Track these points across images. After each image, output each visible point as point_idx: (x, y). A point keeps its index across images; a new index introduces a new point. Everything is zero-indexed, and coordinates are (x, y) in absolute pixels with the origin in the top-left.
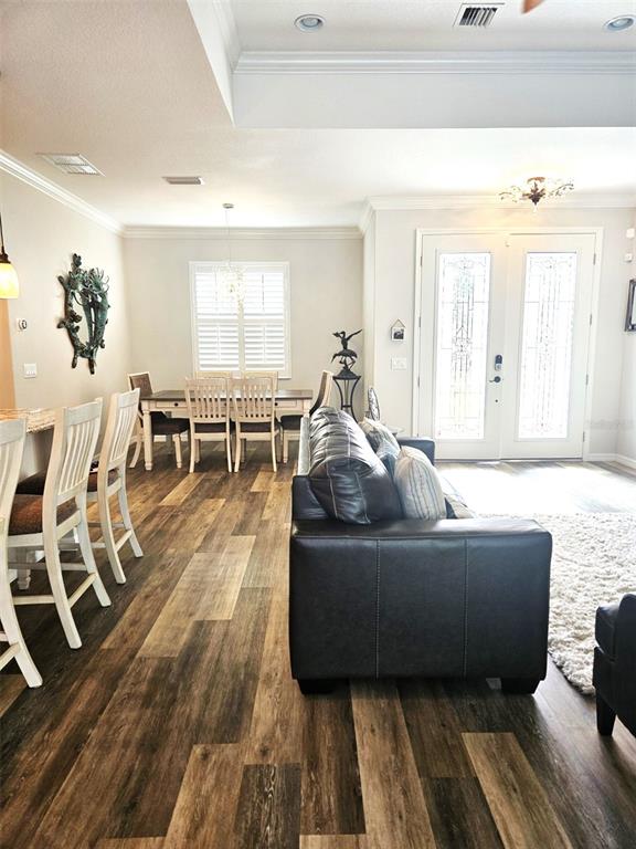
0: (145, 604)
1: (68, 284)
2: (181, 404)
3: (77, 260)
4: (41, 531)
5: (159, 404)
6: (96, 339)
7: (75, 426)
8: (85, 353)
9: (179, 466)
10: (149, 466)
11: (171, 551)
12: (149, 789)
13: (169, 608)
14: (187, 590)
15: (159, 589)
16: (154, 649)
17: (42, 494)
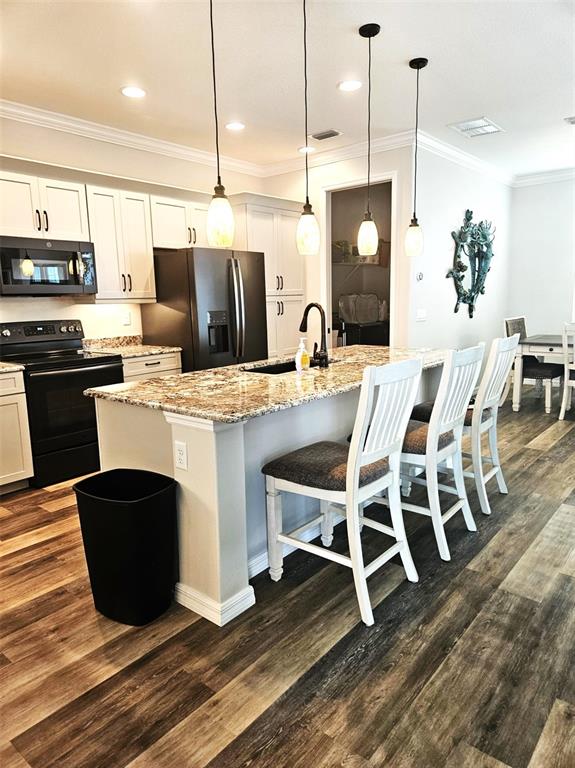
0: (507, 540)
1: (459, 238)
2: (556, 349)
3: (469, 215)
4: (424, 454)
5: (533, 348)
6: (478, 287)
7: (460, 367)
8: (467, 299)
9: (548, 411)
10: (516, 407)
11: (536, 495)
12: (509, 719)
13: (533, 551)
14: (553, 539)
15: (523, 530)
16: (516, 586)
17: (428, 421)
